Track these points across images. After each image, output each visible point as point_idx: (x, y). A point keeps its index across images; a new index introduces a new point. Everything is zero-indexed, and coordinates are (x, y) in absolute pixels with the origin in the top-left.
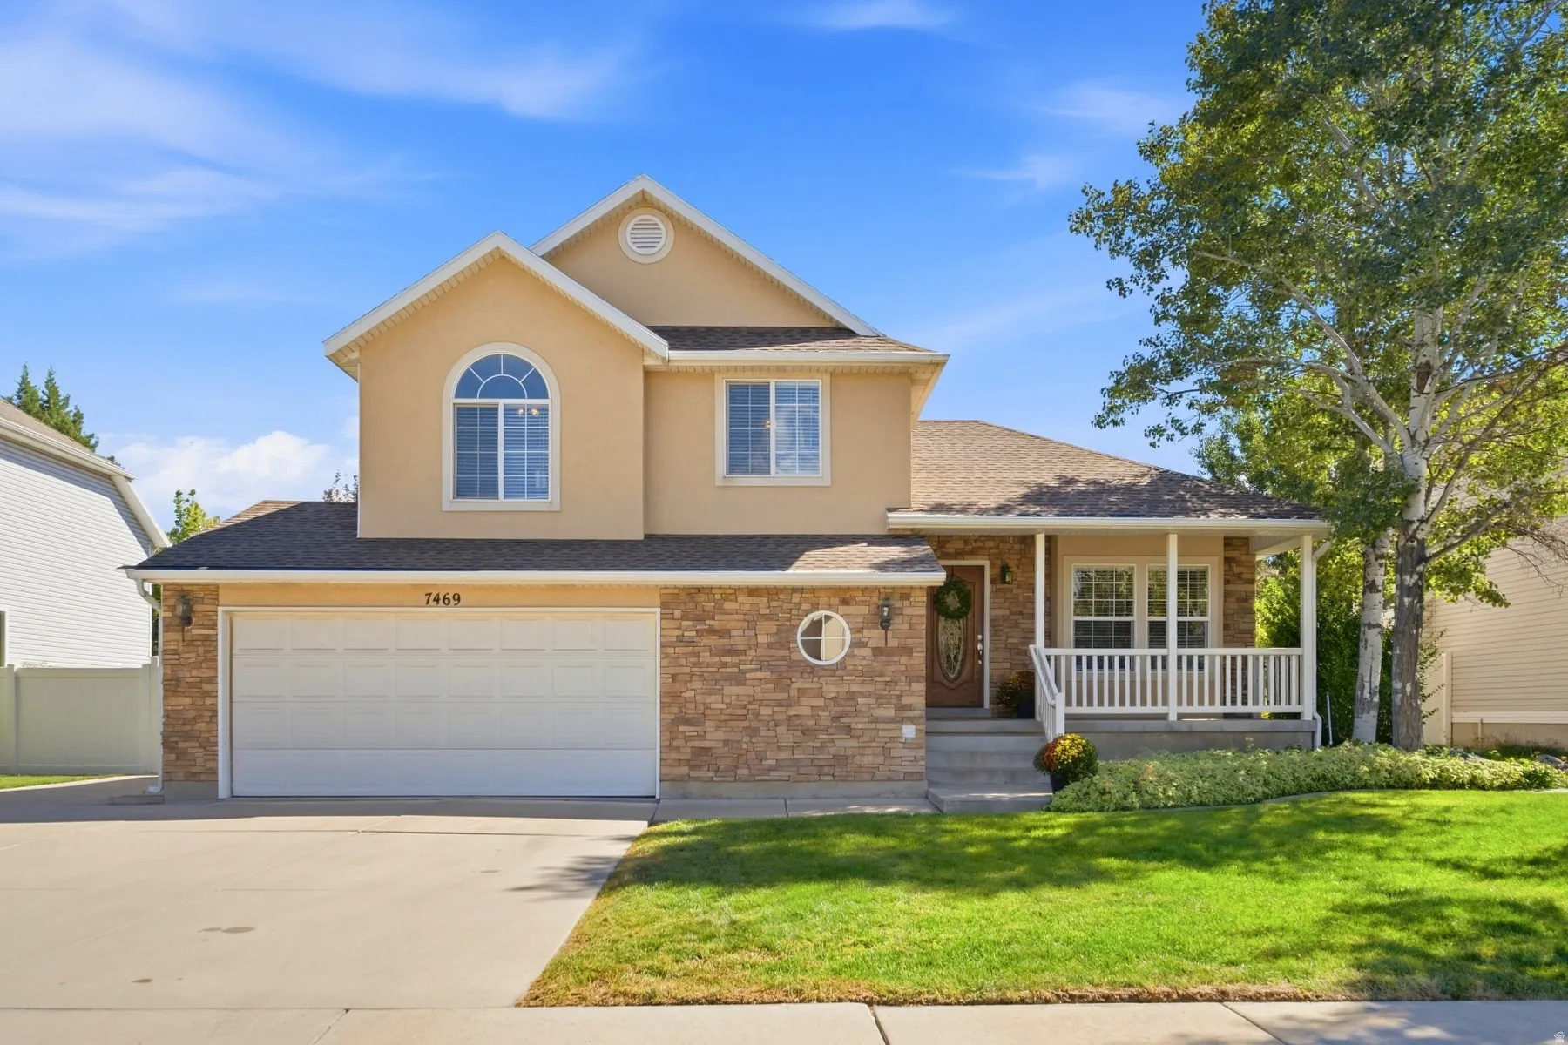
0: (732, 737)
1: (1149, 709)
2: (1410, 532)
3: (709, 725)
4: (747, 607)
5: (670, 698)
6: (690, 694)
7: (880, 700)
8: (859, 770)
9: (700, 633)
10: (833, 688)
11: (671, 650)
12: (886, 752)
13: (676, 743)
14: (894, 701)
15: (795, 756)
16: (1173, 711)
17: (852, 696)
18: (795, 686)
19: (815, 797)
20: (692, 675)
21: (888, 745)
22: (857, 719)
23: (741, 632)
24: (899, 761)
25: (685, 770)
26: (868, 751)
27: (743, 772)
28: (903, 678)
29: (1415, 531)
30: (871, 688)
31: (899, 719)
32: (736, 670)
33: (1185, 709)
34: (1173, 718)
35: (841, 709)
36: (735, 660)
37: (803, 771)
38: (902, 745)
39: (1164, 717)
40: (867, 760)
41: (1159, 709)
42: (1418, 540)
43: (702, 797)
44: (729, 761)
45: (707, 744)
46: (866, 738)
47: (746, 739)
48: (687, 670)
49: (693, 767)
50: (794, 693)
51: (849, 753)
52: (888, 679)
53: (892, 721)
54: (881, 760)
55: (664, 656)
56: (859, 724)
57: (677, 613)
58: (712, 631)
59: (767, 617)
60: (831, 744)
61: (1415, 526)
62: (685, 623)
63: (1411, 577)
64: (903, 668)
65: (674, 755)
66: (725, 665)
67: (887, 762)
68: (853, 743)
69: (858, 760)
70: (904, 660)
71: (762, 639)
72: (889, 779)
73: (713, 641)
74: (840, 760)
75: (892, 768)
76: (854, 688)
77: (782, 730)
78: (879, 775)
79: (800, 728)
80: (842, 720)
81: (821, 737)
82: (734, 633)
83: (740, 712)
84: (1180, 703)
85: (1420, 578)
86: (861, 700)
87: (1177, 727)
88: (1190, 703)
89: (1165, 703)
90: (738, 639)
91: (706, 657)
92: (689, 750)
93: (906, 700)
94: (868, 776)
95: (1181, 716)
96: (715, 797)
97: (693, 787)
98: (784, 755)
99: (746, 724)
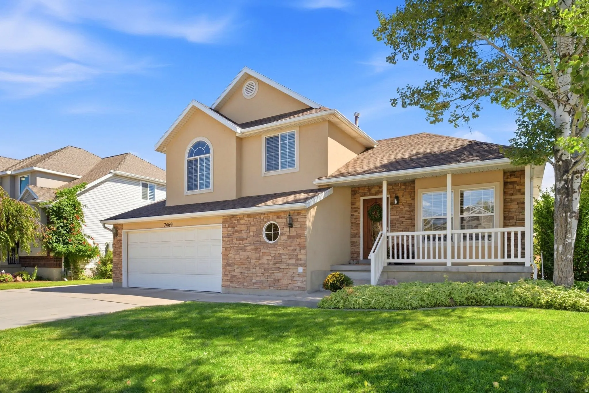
0: (242, 271)
1: (437, 260)
2: (559, 157)
3: (236, 266)
4: (247, 221)
5: (225, 256)
6: (230, 255)
7: (290, 257)
8: (283, 285)
9: (233, 232)
10: (274, 252)
11: (225, 239)
12: (292, 278)
13: (226, 273)
14: (294, 257)
15: (262, 279)
16: (449, 261)
17: (280, 255)
18: (262, 251)
19: (268, 295)
20: (231, 247)
21: (293, 275)
22: (281, 265)
23: (245, 231)
24: (296, 282)
25: (228, 283)
26: (286, 278)
27: (245, 284)
28: (298, 248)
29: (561, 156)
30: (287, 252)
31: (296, 265)
32: (243, 246)
33: (456, 260)
34: (449, 264)
35: (276, 260)
36: (244, 242)
37: (264, 285)
38: (297, 276)
39: (445, 264)
40: (285, 282)
41: (442, 260)
42: (563, 161)
43: (234, 294)
44: (241, 280)
45: (235, 274)
46: (284, 273)
47: (246, 272)
48: (229, 246)
49: (231, 282)
50: (261, 254)
51: (279, 278)
52: (293, 248)
53: (294, 265)
54: (290, 281)
55: (223, 241)
56: (282, 266)
57: (227, 226)
58: (237, 231)
59: (253, 225)
60: (274, 275)
61: (560, 153)
62: (229, 229)
63: (560, 183)
64: (298, 243)
65: (225, 278)
66: (240, 244)
67: (292, 282)
68: (280, 274)
69: (282, 281)
70: (298, 240)
71: (252, 234)
72: (293, 290)
73: (236, 235)
74: (276, 281)
75: (294, 285)
76: (281, 252)
77: (258, 268)
78: (289, 287)
79: (263, 268)
80: (277, 265)
81: (270, 271)
82: (243, 232)
83: (245, 261)
84: (453, 257)
85: (566, 183)
86: (283, 257)
87: (450, 270)
88: (459, 257)
89: (445, 257)
90: (244, 235)
91: (235, 241)
92: (230, 276)
93: (299, 257)
94: (285, 288)
95: (453, 264)
96: (238, 294)
97: (231, 290)
98: (258, 278)
99: (246, 266)
